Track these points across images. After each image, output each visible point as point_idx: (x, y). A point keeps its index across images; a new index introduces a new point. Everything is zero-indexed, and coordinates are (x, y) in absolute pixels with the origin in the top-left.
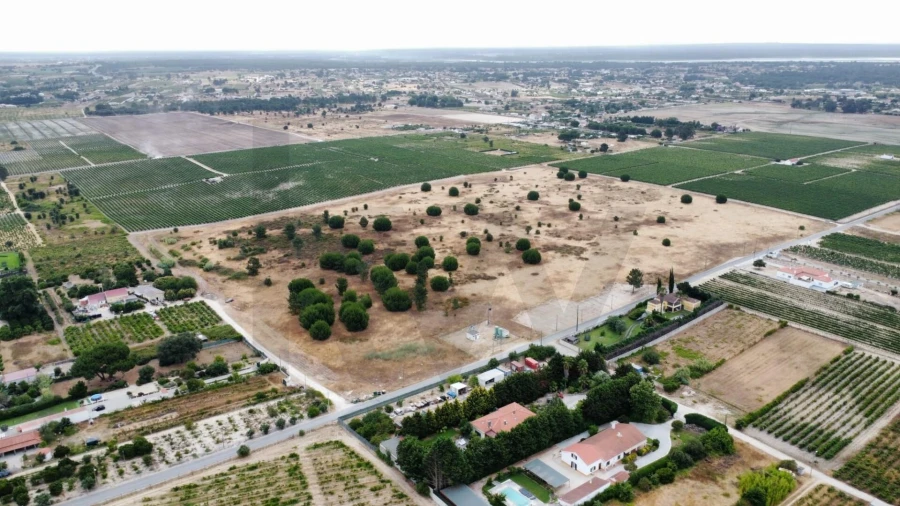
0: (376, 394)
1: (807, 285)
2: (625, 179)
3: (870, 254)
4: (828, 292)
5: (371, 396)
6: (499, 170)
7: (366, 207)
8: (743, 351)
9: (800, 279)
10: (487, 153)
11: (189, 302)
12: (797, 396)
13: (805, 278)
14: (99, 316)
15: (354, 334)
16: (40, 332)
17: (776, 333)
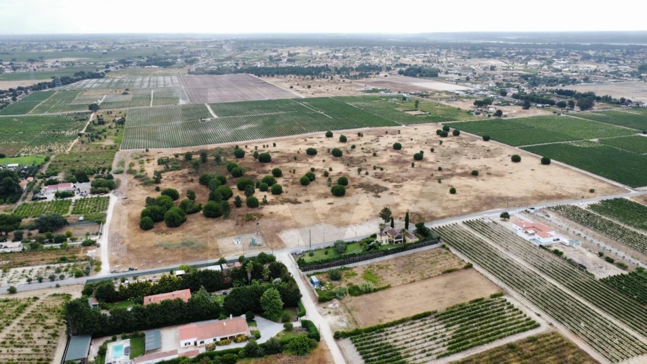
0: (131, 269)
1: (527, 238)
2: (486, 139)
3: (625, 219)
4: (541, 246)
5: (127, 270)
6: (401, 125)
7: (275, 145)
8: (414, 281)
9: (526, 232)
10: (406, 112)
11: (101, 196)
12: (413, 323)
13: (531, 231)
14: (46, 198)
15: (169, 228)
16: (8, 204)
17: (456, 272)
